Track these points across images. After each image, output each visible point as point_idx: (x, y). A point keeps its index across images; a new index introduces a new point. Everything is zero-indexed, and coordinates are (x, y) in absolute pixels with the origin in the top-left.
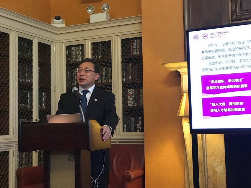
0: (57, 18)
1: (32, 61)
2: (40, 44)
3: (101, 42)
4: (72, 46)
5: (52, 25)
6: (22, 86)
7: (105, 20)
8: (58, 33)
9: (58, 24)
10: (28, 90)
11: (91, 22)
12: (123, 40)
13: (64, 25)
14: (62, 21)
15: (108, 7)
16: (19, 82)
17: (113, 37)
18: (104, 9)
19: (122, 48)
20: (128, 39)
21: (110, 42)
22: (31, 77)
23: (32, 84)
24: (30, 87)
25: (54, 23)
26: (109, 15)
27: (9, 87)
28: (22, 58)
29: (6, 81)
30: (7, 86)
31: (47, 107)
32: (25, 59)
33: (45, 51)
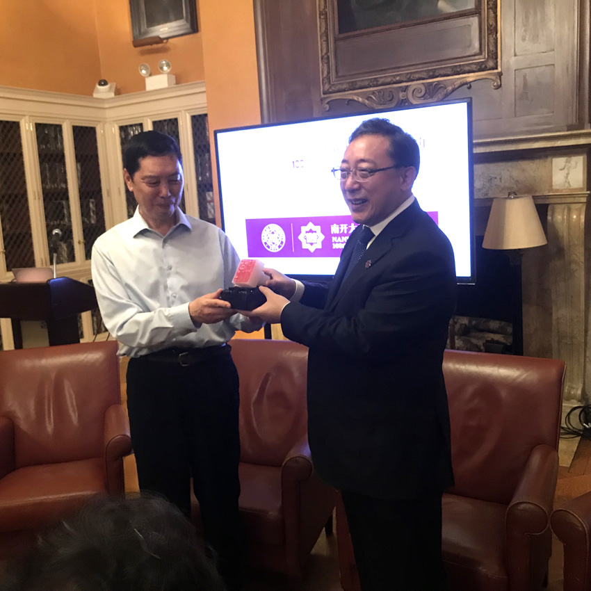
0: (103, 83)
1: (63, 156)
2: (76, 129)
3: (165, 121)
4: (126, 126)
5: (95, 95)
6: (50, 195)
7: (166, 86)
8: (106, 106)
9: (103, 92)
10: (61, 199)
11: (148, 89)
12: (194, 118)
13: (112, 95)
14: (111, 88)
15: (168, 65)
16: (44, 190)
17: (180, 113)
18: (162, 68)
21: (176, 119)
22: (66, 182)
23: (66, 190)
24: (64, 195)
25: (98, 92)
26: (173, 77)
27: (27, 200)
28: (46, 155)
29: (22, 192)
30: (23, 200)
31: (98, 221)
32: (52, 156)
33: (86, 137)
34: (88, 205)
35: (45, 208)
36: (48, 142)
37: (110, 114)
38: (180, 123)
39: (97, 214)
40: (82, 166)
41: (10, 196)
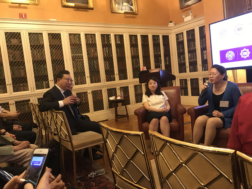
0: (171, 22)
1: (160, 44)
2: (163, 36)
3: (190, 30)
4: (178, 34)
5: (169, 26)
6: (156, 56)
7: (191, 19)
8: (172, 29)
9: (171, 25)
10: (159, 57)
11: (185, 21)
12: (200, 28)
13: (174, 25)
14: (173, 23)
15: (192, 13)
16: (154, 54)
17: (195, 27)
18: (189, 14)
19: (199, 31)
20: (202, 27)
21: (194, 29)
22: (160, 52)
23: (160, 54)
24: (160, 56)
25: (170, 25)
26: (193, 16)
27: (150, 57)
28: (155, 44)
29: (149, 55)
30: (149, 57)
31: (169, 63)
32: (156, 44)
33: (166, 38)
34: (166, 59)
35: (155, 60)
36: (155, 41)
37: (173, 31)
38: (195, 30)
39: (169, 61)
40: (165, 47)
41: (145, 56)
